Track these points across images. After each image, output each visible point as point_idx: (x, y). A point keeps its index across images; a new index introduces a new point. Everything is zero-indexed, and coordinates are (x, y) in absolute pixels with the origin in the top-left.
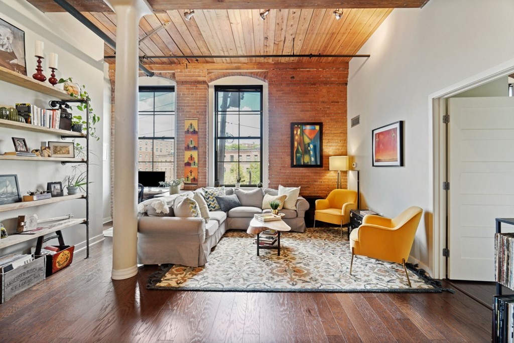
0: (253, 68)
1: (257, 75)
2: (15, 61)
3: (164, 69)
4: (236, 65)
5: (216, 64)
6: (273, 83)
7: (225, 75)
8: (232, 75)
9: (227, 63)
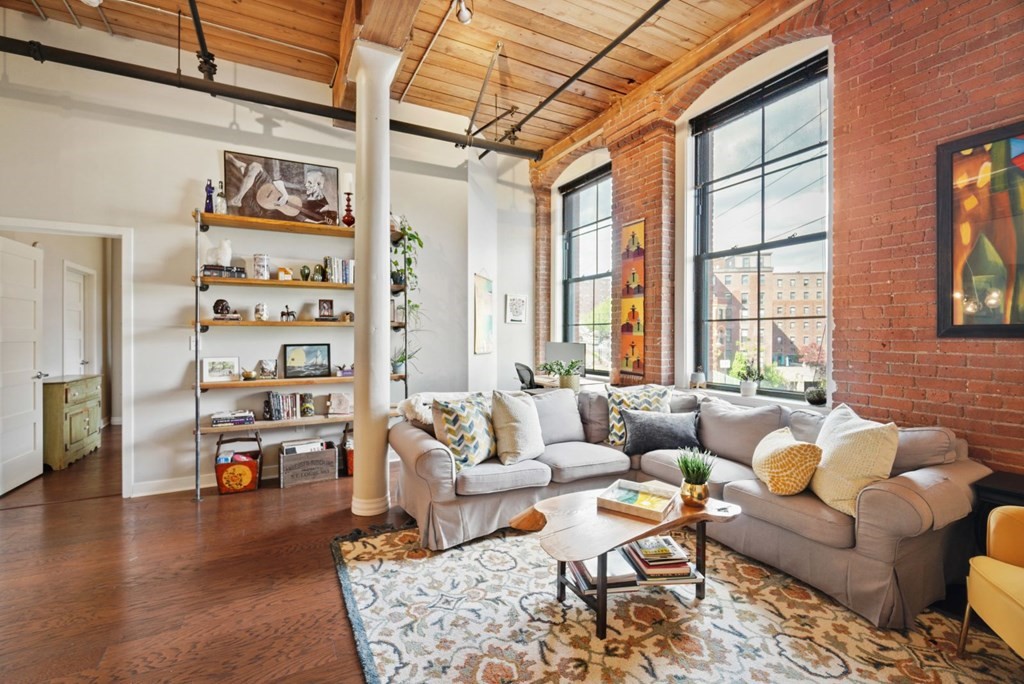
0: (770, 17)
1: (791, 28)
2: (325, 208)
3: (589, 132)
4: (722, 35)
5: (673, 66)
6: (852, 20)
7: (706, 82)
8: (728, 70)
9: (698, 45)
